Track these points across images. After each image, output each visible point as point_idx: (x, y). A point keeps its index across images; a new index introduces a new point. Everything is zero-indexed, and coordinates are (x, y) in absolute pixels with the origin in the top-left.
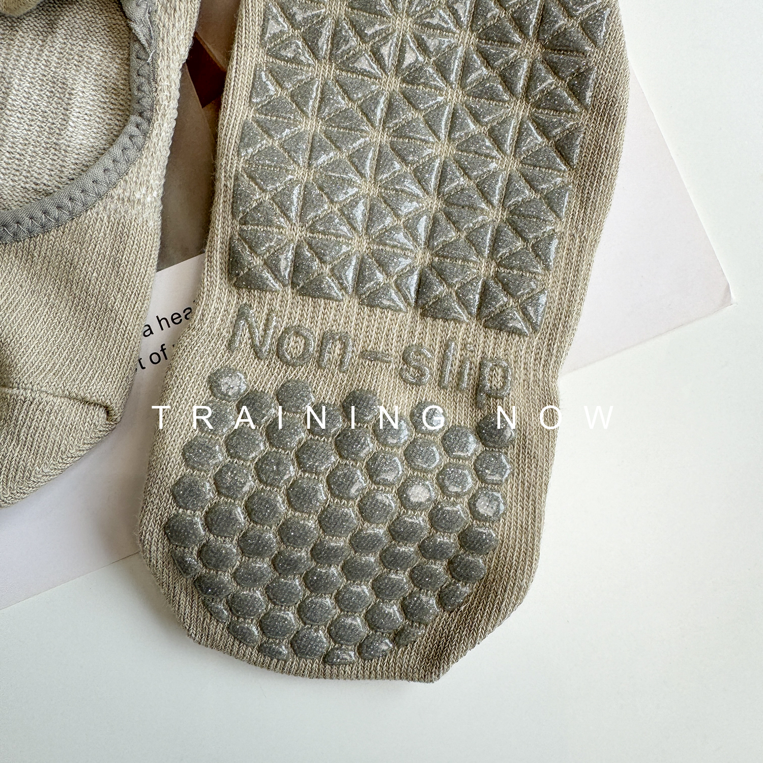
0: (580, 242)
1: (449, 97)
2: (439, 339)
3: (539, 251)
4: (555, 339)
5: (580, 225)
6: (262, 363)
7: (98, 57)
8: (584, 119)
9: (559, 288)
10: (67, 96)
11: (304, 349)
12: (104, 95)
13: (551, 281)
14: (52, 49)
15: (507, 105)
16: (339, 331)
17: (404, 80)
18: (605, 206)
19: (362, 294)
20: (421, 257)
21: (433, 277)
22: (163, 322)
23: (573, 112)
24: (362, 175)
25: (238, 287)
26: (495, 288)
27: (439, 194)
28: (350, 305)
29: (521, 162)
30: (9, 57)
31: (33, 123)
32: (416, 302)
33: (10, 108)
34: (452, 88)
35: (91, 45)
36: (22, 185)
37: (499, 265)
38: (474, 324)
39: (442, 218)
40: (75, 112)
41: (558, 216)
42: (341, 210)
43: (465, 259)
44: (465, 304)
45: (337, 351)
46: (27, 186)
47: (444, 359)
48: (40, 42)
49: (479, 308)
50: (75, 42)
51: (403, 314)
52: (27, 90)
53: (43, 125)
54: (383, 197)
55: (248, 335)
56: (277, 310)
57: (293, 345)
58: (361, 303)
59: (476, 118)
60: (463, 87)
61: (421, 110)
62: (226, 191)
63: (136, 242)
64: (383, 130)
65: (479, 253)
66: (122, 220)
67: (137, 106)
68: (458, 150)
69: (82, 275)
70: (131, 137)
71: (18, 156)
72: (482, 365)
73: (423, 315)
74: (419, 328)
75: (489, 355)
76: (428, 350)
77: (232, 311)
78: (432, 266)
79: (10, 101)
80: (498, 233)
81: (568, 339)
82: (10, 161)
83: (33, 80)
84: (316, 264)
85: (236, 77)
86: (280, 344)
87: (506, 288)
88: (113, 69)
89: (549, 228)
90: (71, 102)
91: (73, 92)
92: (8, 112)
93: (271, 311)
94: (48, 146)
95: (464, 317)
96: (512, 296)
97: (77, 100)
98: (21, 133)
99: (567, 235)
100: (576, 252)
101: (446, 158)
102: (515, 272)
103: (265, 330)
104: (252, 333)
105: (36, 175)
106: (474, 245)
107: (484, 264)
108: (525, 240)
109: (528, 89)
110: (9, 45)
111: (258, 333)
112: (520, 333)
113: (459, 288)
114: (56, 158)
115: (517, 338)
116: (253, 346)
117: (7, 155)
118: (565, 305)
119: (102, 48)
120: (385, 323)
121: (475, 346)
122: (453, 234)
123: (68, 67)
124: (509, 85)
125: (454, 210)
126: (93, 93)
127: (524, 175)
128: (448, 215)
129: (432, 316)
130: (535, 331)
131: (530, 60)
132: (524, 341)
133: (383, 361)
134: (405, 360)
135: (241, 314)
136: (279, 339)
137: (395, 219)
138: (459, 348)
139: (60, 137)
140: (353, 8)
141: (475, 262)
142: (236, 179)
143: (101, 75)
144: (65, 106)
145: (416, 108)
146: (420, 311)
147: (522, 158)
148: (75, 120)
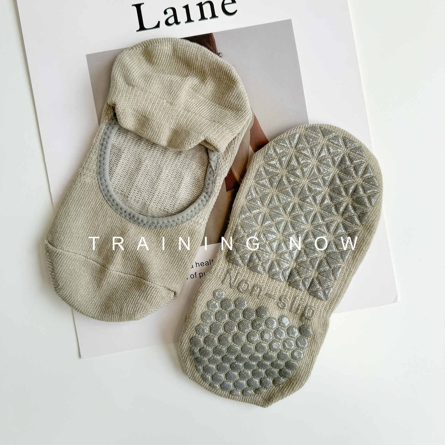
0: (349, 272)
1: (315, 209)
2: (293, 295)
3: (334, 272)
4: (333, 304)
5: (350, 266)
6: (232, 290)
7: (194, 167)
8: (360, 228)
9: (338, 287)
10: (181, 179)
11: (247, 288)
12: (193, 180)
13: (336, 284)
14: (179, 160)
15: (335, 216)
16: (260, 284)
17: (300, 199)
18: (361, 261)
19: (270, 274)
20: (293, 264)
21: (295, 272)
22: (198, 264)
23: (357, 225)
24: (279, 232)
25: (229, 262)
26: (316, 282)
27: (303, 242)
28: (265, 276)
29: (335, 237)
30: (163, 160)
31: (167, 186)
32: (288, 280)
33: (160, 179)
34: (316, 205)
35: (193, 162)
36: (160, 207)
37: (319, 274)
38: (306, 292)
39: (303, 251)
40: (183, 185)
41: (343, 261)
42: (269, 243)
43: (308, 269)
44: (304, 285)
45: (258, 291)
46: (161, 208)
47: (293, 302)
48: (175, 157)
49: (309, 287)
50: (187, 160)
51: (283, 283)
52: (167, 174)
53: (171, 187)
54: (284, 241)
55: (229, 279)
56: (240, 273)
57: (244, 286)
58: (269, 276)
59: (323, 218)
60: (320, 206)
61: (304, 212)
62: (232, 229)
63: (196, 237)
64: (289, 216)
65: (313, 267)
66: (193, 229)
67: (206, 190)
68: (314, 228)
69: (176, 245)
70: (202, 201)
71: (160, 197)
72: (306, 307)
73: (289, 285)
74: (287, 290)
75: (309, 304)
76: (289, 298)
77: (225, 270)
78: (295, 268)
79: (161, 177)
80: (321, 261)
81: (337, 304)
82: (157, 198)
83: (170, 170)
84: (257, 261)
85: (243, 189)
86: (239, 285)
87: (320, 283)
88: (199, 173)
89: (339, 265)
90: (182, 181)
91: (183, 178)
92: (159, 180)
93: (238, 273)
94: (171, 195)
95: (303, 289)
96: (321, 286)
97: (184, 181)
98: (163, 189)
99: (345, 268)
100: (347, 275)
101: (309, 230)
102: (324, 278)
103: (235, 279)
104: (231, 279)
105: (165, 205)
106: (312, 264)
107: (314, 272)
108: (330, 267)
109: (343, 213)
110: (164, 155)
111: (233, 279)
112: (321, 299)
113: (304, 279)
114: (173, 200)
115: (320, 301)
116: (230, 284)
117: (156, 196)
118: (339, 293)
119: (196, 164)
120: (276, 285)
121: (305, 300)
122: (305, 258)
123: (183, 168)
124: (337, 210)
125: (307, 250)
126: (190, 179)
127: (335, 243)
128: (305, 252)
129: (292, 286)
130: (326, 299)
131: (347, 203)
132: (322, 302)
133: (273, 298)
134: (280, 299)
135: (228, 272)
136: (239, 283)
137: (287, 249)
138: (299, 299)
139: (176, 194)
140: (289, 173)
141: (311, 271)
142: (237, 226)
143: (194, 173)
144: (179, 182)
145: (302, 210)
146: (288, 283)
147: (335, 236)
148: (182, 188)
